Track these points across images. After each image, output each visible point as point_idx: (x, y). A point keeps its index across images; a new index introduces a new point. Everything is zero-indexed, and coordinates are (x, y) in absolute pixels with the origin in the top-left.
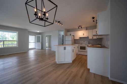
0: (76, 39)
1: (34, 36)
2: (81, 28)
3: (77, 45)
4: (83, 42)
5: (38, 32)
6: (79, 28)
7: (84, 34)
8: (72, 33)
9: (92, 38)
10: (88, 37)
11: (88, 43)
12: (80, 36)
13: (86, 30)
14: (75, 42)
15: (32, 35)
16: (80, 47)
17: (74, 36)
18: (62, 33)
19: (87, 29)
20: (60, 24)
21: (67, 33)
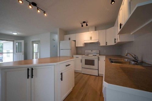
0: (78, 47)
1: (12, 43)
2: (87, 25)
3: (80, 57)
4: (90, 51)
5: (15, 34)
6: (82, 26)
7: (91, 38)
8: (72, 36)
9: (105, 45)
10: (98, 43)
11: (98, 52)
12: (86, 42)
13: (95, 30)
14: (78, 51)
15: (7, 40)
16: (85, 60)
17: (75, 41)
18: (56, 37)
19: (96, 28)
20: (38, 9)
21: (65, 36)
